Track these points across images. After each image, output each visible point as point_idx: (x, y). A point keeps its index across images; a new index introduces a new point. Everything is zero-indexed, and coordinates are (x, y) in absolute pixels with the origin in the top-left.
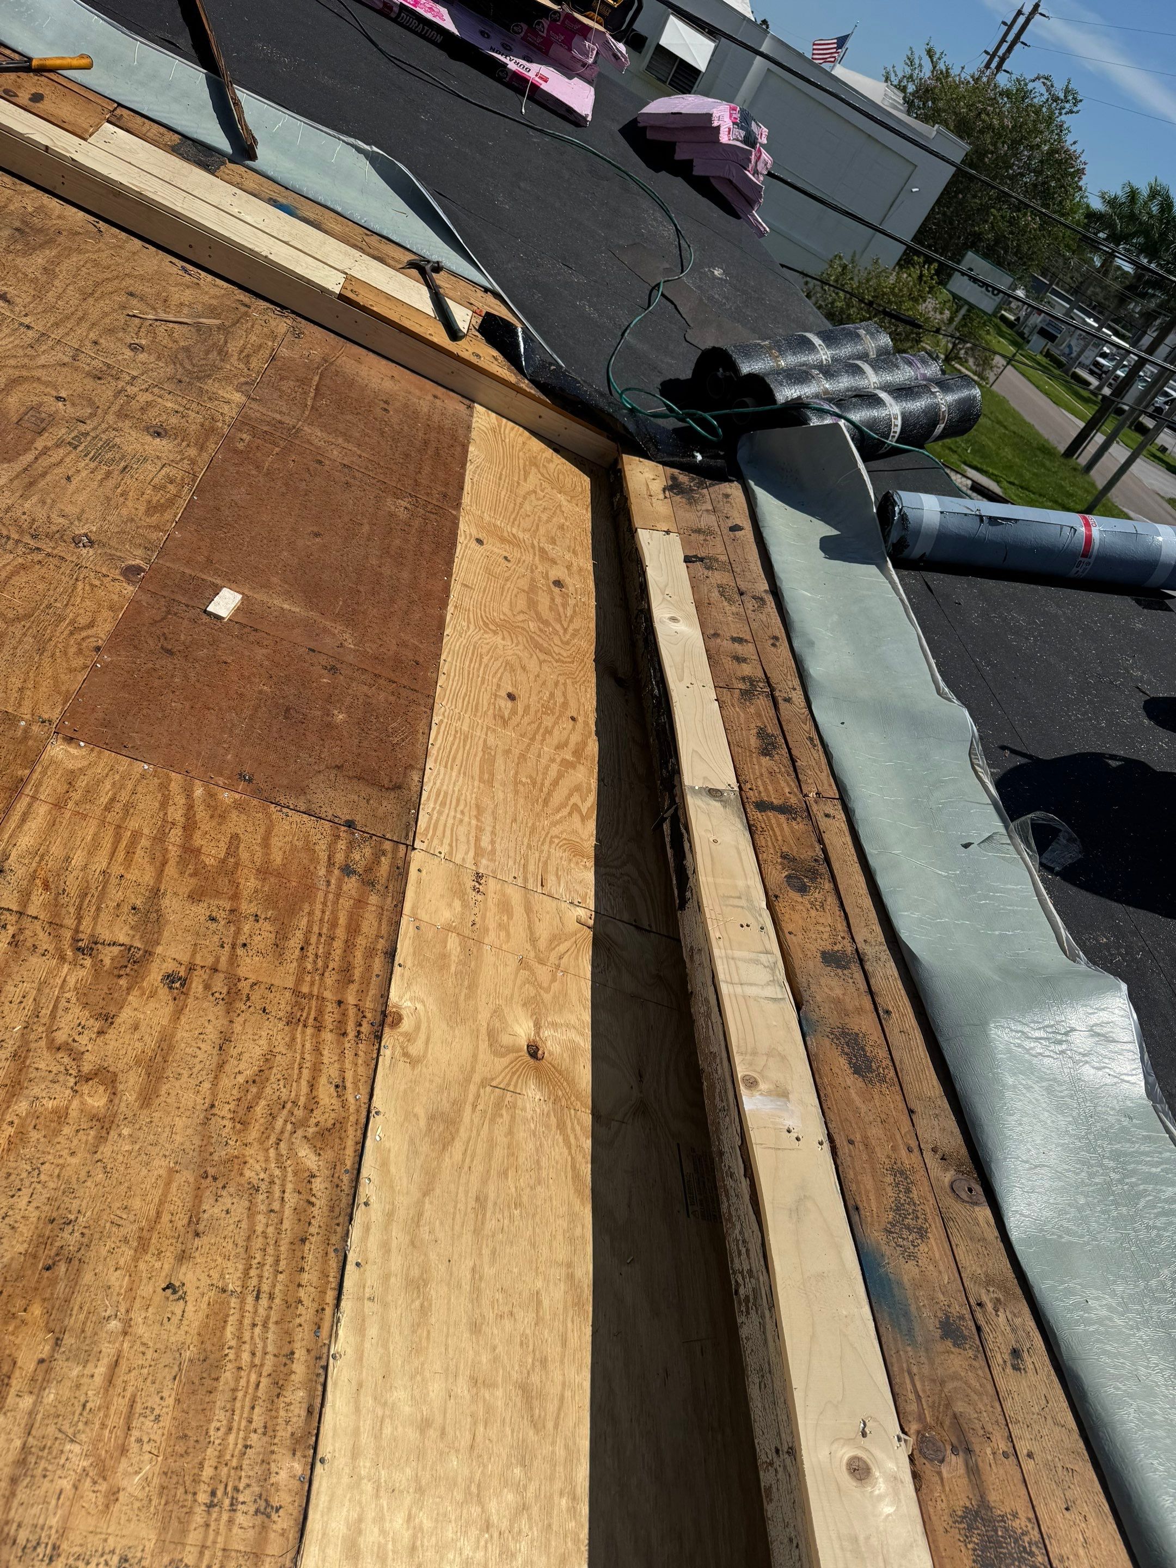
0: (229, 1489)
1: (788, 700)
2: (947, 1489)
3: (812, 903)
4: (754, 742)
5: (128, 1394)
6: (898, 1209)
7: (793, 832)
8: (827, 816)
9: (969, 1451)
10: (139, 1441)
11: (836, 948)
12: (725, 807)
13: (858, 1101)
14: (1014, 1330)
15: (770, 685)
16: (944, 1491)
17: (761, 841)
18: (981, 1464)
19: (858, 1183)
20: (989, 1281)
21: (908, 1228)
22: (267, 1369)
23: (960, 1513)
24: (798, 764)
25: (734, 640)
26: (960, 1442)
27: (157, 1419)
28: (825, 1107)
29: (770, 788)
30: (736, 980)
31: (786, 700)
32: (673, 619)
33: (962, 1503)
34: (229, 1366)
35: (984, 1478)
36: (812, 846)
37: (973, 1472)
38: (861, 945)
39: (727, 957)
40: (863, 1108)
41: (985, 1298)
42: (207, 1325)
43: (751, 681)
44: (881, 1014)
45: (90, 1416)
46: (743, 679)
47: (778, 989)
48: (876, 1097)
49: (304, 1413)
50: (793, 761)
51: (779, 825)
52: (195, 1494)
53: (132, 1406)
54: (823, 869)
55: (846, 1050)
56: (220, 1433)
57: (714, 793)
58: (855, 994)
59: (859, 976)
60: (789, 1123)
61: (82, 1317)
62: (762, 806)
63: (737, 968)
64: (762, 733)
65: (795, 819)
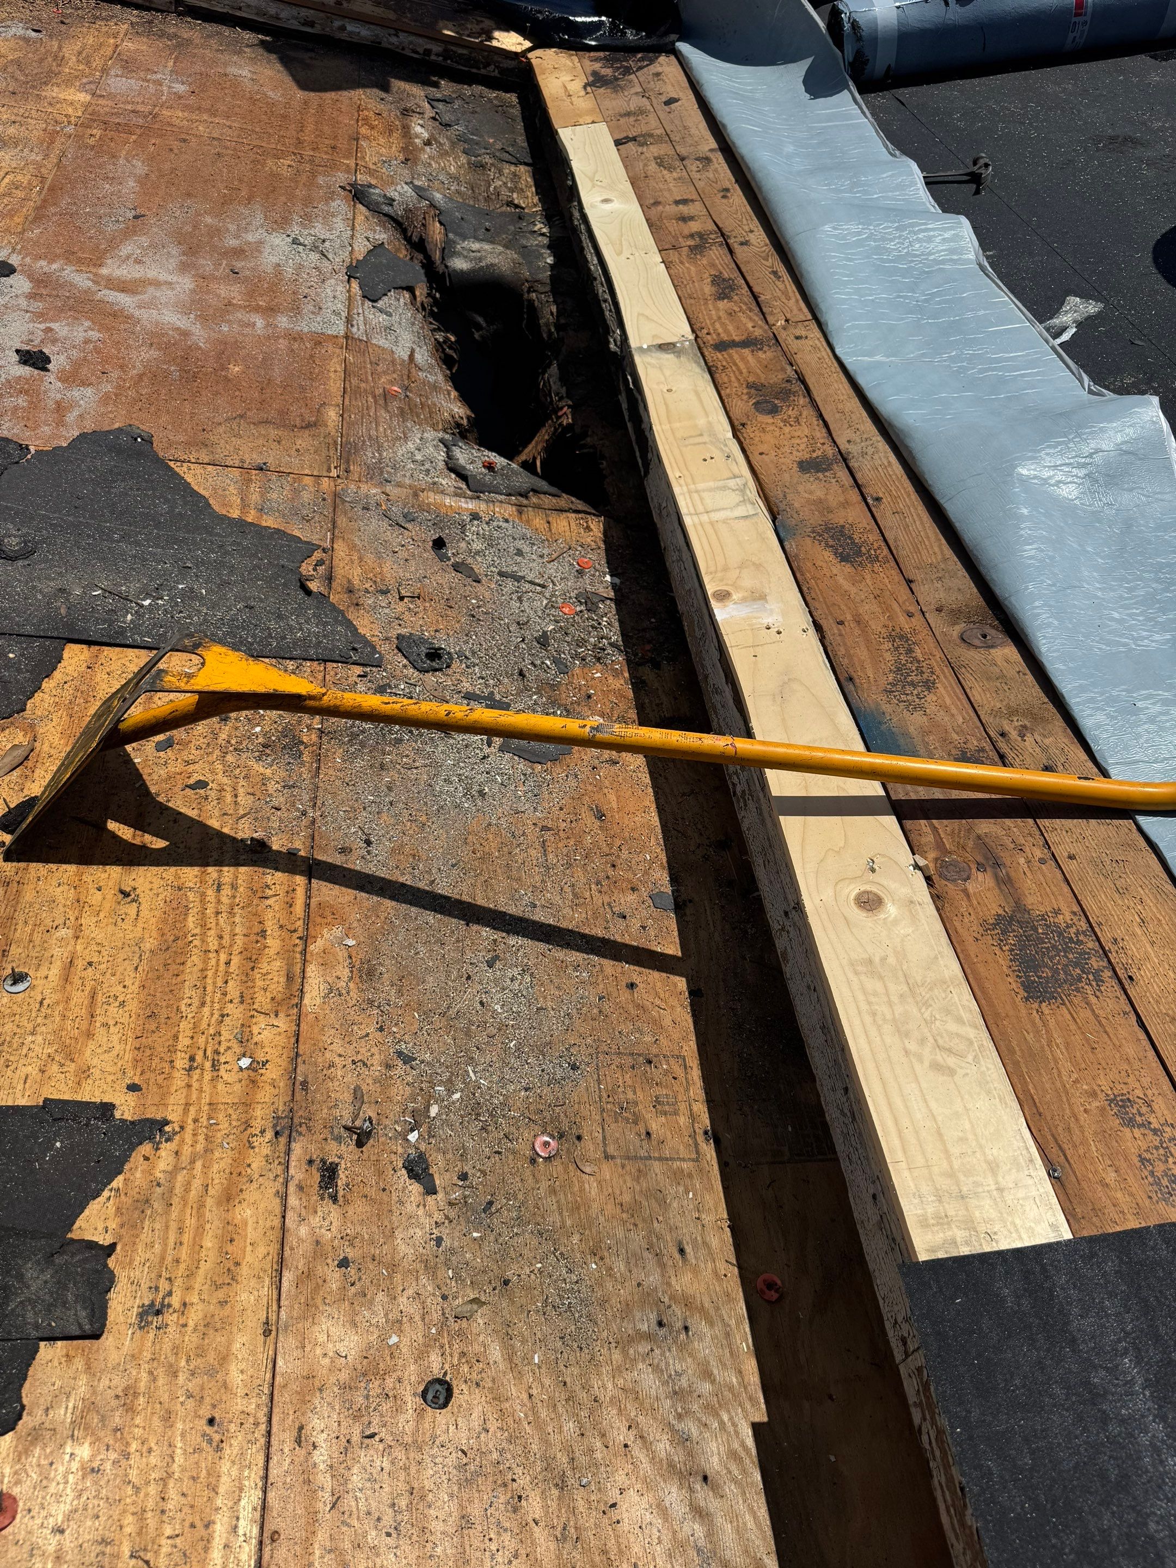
0: (209, 1053)
1: (745, 243)
2: (975, 902)
3: (784, 421)
4: (708, 289)
5: (88, 988)
6: (899, 669)
7: (759, 362)
8: (797, 338)
9: (997, 864)
10: (105, 1025)
11: (814, 455)
12: (678, 357)
13: (846, 585)
14: (1045, 750)
15: (723, 235)
16: (972, 905)
17: (722, 378)
18: (1013, 874)
19: (850, 657)
20: (1012, 712)
21: (913, 684)
22: (237, 949)
23: (991, 921)
24: (762, 298)
25: (677, 203)
26: (987, 859)
27: (122, 1004)
28: (808, 598)
29: (730, 328)
30: (700, 508)
31: (742, 244)
32: (606, 201)
33: (993, 912)
34: (195, 951)
35: (1017, 885)
36: (783, 370)
37: (1005, 883)
38: (844, 446)
39: (690, 492)
40: (853, 590)
41: (1007, 727)
42: (165, 921)
43: (701, 235)
44: (869, 503)
45: (49, 1011)
46: (692, 236)
47: (749, 507)
48: (868, 577)
49: (283, 980)
50: (755, 298)
51: (743, 359)
52: (172, 1062)
53: (93, 997)
54: (797, 387)
55: (831, 542)
56: (194, 1008)
57: (664, 347)
58: (840, 491)
59: (843, 474)
60: (769, 620)
61: (28, 929)
62: (721, 346)
63: (702, 499)
64: (717, 280)
65: (761, 349)
